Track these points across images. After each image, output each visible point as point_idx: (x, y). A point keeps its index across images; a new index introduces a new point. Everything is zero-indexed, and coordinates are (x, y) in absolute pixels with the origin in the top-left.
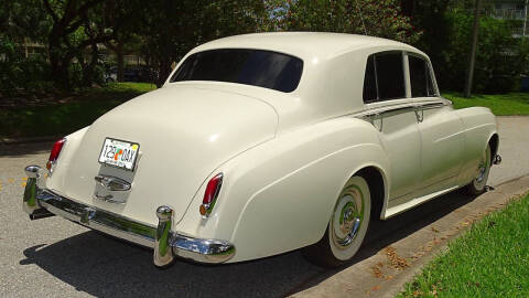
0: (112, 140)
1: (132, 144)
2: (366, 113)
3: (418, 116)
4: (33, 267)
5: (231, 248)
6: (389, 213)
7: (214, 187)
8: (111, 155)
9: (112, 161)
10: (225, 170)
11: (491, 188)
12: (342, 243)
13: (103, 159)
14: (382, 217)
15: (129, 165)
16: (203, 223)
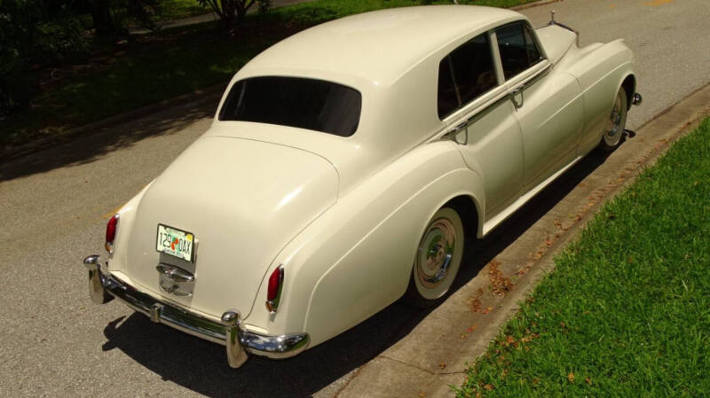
0: (166, 227)
1: (186, 233)
2: (445, 131)
3: (515, 103)
4: (116, 352)
5: (305, 338)
6: (487, 228)
7: (277, 280)
8: (167, 243)
9: (169, 250)
10: (285, 261)
11: (632, 134)
12: (433, 280)
13: (161, 248)
14: (479, 237)
15: (188, 257)
16: (272, 318)
